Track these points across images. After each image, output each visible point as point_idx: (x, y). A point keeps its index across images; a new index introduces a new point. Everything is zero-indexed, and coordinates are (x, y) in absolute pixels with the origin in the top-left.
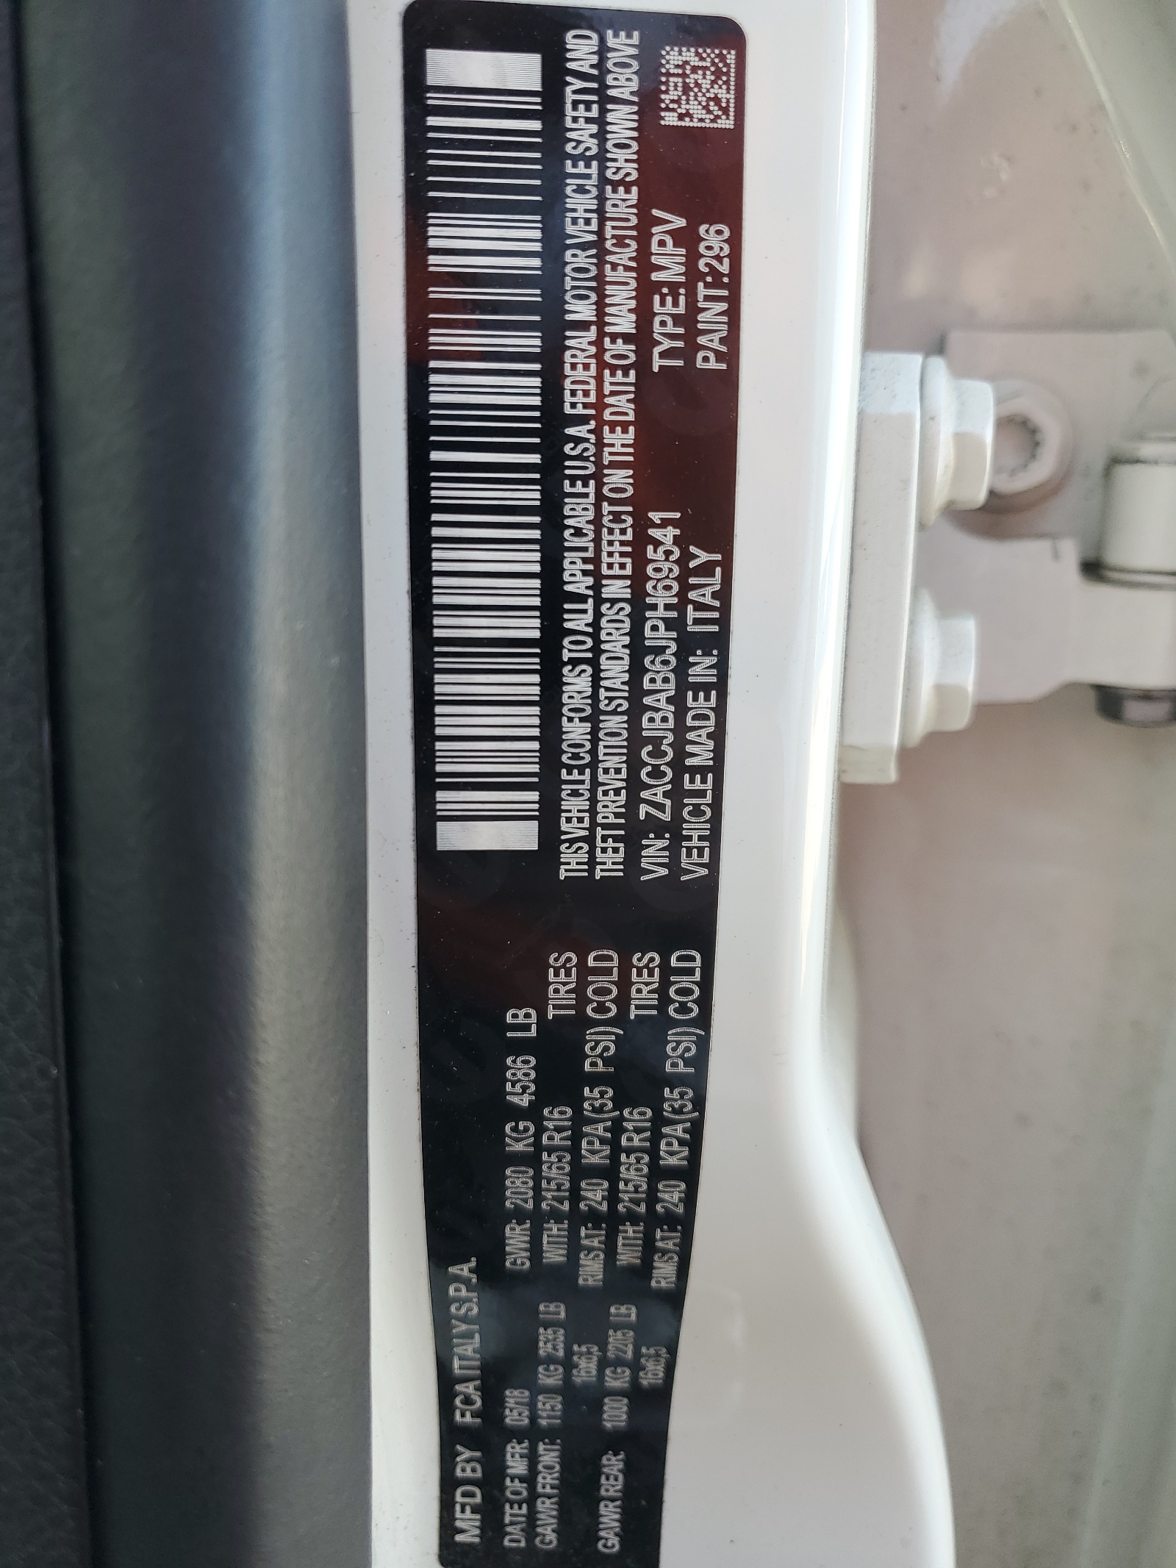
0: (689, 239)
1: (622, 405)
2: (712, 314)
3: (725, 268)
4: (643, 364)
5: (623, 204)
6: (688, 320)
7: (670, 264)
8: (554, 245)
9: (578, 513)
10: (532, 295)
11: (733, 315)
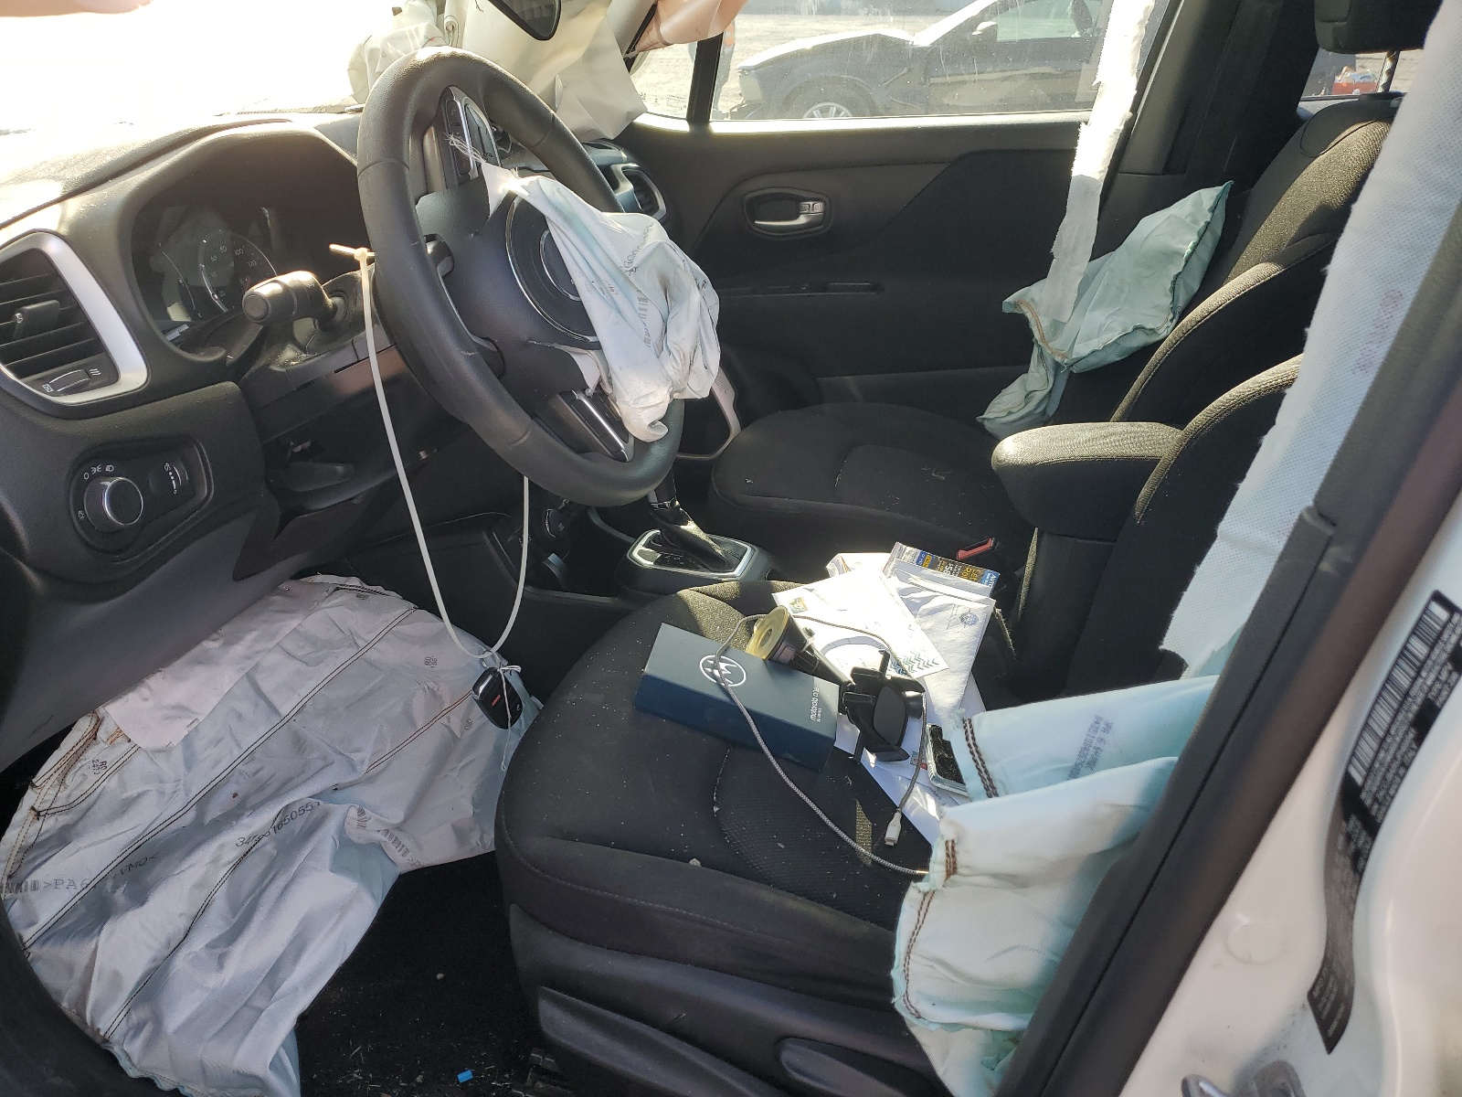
0: (1450, 673)
1: (1419, 700)
2: (1445, 693)
3: (1452, 684)
4: (1427, 694)
5: (1444, 656)
6: (1440, 691)
7: (1444, 676)
8: (1428, 657)
9: (1400, 717)
10: (1418, 663)
11: (1448, 696)
